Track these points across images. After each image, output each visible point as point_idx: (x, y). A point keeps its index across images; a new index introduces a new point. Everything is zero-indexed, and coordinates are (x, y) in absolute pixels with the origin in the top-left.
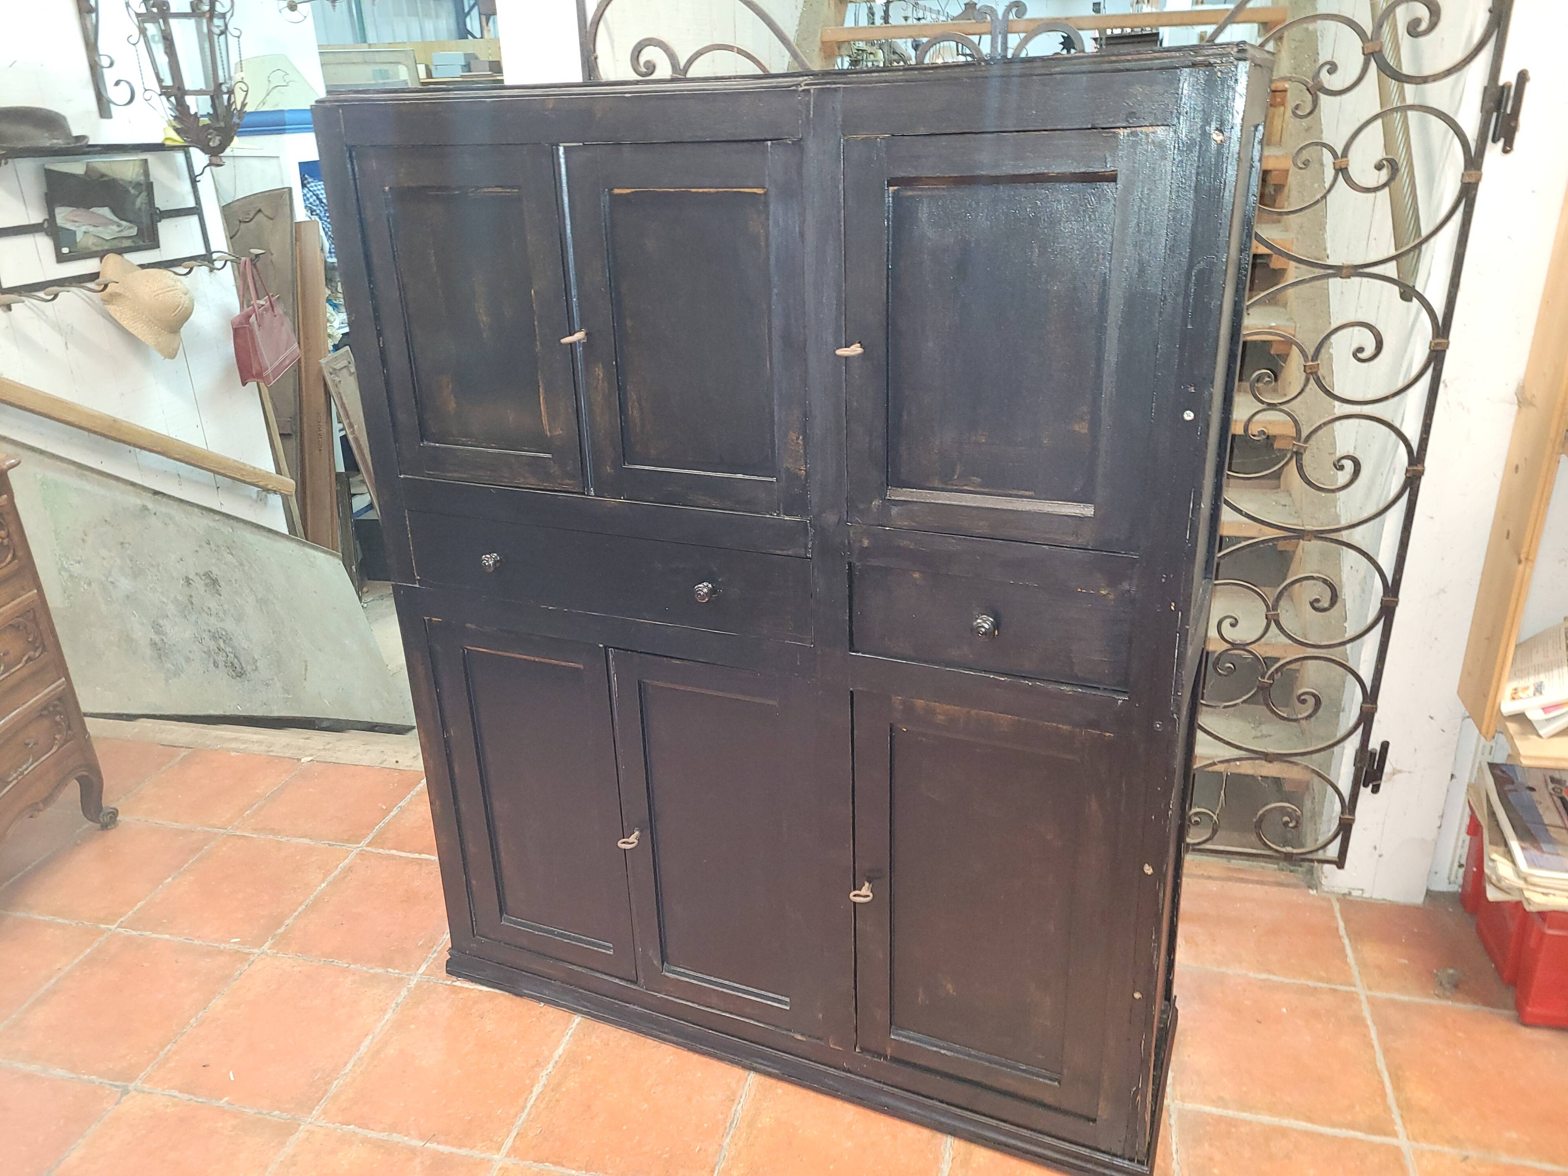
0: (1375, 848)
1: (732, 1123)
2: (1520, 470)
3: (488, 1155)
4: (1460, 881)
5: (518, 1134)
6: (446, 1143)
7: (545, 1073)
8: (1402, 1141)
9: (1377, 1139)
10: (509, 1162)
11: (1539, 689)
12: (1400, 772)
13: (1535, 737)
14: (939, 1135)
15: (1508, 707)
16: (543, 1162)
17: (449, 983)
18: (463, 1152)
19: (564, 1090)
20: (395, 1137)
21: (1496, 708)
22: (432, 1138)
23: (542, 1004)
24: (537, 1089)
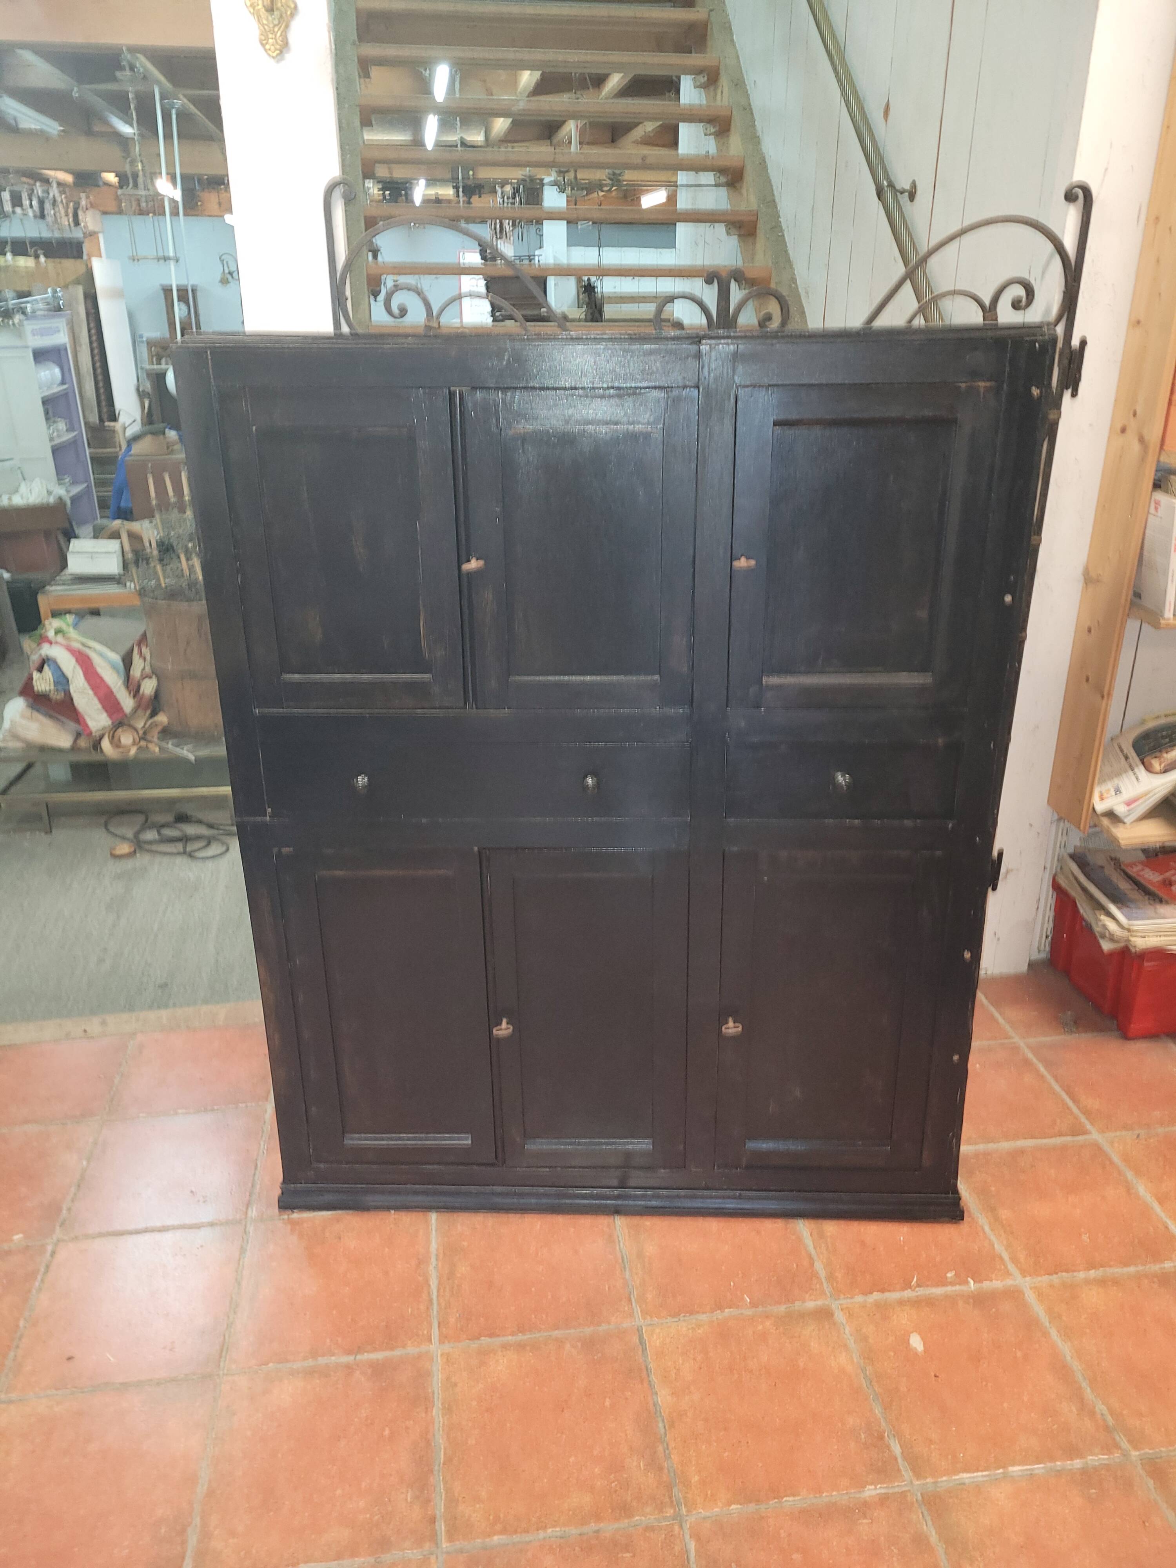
0: (995, 934)
1: (622, 1257)
2: (1093, 631)
3: (424, 1348)
4: (1048, 948)
5: (439, 1323)
6: (375, 1350)
7: (431, 1268)
8: (1095, 1136)
9: (1080, 1138)
10: (447, 1347)
11: (1118, 791)
12: (1012, 870)
13: (1121, 825)
14: (791, 1220)
15: (1100, 807)
16: (478, 1339)
17: (286, 1217)
18: (398, 1352)
19: (459, 1275)
20: (322, 1361)
21: (1091, 807)
22: (360, 1350)
23: (393, 1212)
24: (434, 1283)
